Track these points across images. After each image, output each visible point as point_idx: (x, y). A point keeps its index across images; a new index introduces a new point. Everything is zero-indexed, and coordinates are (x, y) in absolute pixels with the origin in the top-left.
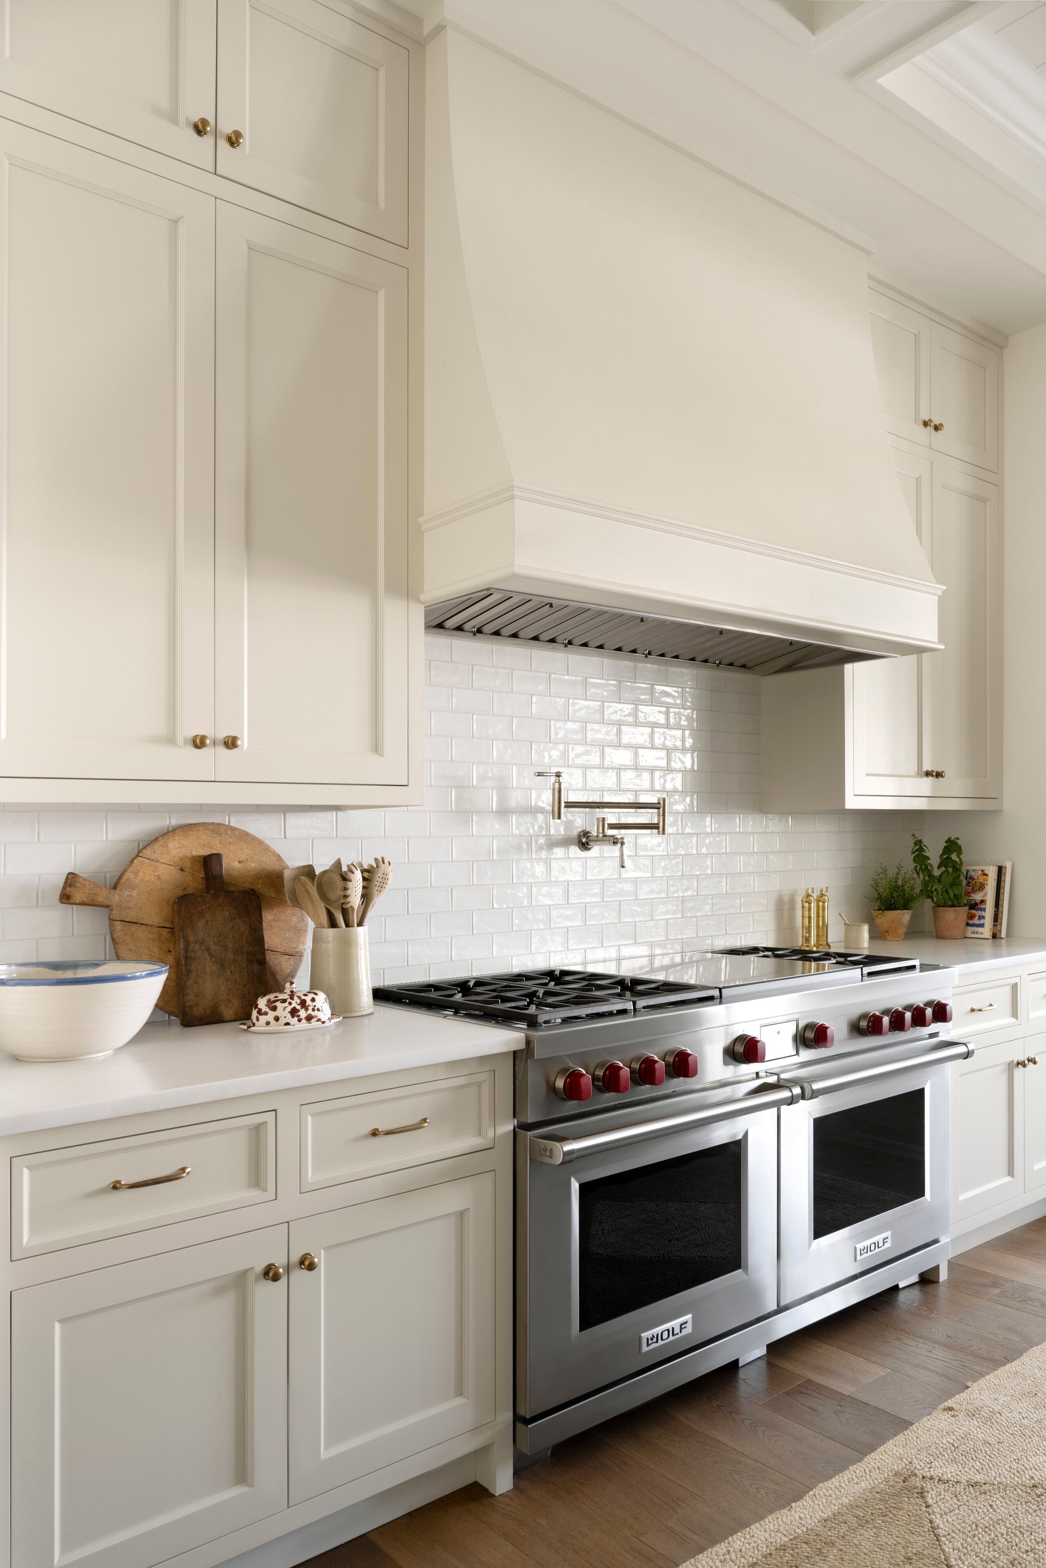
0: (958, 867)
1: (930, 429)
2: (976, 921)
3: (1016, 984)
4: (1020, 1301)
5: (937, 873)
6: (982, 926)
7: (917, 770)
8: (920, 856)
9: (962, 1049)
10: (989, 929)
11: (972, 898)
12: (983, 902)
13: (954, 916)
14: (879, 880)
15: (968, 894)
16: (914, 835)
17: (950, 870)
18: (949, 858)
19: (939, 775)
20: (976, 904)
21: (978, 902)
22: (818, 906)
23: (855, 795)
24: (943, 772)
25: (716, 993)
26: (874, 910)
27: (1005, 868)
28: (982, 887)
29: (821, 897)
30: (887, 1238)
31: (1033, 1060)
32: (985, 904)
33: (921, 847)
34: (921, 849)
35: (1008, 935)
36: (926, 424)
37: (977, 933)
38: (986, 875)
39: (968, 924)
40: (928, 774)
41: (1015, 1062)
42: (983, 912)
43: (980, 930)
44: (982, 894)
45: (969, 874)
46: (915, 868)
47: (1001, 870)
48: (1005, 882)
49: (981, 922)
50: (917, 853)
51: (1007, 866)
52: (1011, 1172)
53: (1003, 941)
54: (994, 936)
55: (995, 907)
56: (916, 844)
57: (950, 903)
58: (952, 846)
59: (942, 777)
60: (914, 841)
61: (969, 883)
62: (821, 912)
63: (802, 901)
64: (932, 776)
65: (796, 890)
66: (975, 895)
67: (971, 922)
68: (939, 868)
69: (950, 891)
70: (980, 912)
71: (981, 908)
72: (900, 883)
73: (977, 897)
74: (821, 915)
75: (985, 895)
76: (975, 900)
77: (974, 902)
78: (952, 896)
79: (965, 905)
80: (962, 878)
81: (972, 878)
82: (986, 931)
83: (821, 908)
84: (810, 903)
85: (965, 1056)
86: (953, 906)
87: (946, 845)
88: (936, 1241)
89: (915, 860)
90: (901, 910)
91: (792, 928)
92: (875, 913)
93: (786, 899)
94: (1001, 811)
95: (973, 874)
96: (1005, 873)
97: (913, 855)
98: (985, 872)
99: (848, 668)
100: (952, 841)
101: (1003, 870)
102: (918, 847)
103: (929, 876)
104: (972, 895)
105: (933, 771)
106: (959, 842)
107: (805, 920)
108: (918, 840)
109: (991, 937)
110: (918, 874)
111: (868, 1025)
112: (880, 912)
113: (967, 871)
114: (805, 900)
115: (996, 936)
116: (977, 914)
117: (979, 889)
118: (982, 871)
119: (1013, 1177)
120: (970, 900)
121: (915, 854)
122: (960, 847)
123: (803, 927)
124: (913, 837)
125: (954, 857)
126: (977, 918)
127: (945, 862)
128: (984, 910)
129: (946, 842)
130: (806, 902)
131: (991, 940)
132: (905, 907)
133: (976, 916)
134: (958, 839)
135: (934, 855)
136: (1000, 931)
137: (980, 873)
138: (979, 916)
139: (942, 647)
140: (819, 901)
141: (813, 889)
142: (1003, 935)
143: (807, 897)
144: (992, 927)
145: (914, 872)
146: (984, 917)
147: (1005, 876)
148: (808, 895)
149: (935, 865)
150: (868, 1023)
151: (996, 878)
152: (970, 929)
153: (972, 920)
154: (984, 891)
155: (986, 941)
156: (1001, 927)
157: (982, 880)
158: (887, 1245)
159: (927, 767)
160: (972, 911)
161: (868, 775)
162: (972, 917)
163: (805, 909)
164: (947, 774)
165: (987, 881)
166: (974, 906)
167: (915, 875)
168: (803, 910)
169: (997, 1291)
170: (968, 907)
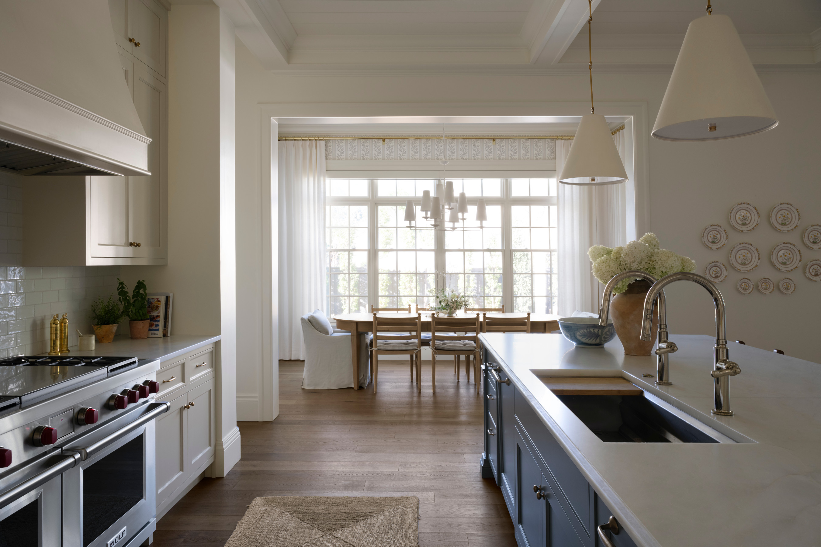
0: (144, 297)
1: (132, 44)
2: (154, 328)
3: (184, 363)
4: (195, 542)
5: (132, 301)
6: (158, 330)
7: (125, 242)
8: (122, 291)
9: (164, 407)
10: (162, 332)
11: (151, 315)
12: (158, 316)
13: (142, 326)
14: (96, 306)
15: (149, 312)
16: (118, 279)
17: (140, 299)
18: (139, 292)
19: (138, 245)
20: (154, 318)
21: (155, 317)
22: (61, 326)
23: (91, 257)
24: (139, 243)
25: (17, 400)
26: (94, 325)
27: (170, 297)
28: (157, 308)
29: (63, 320)
30: (124, 531)
31: (192, 404)
32: (159, 318)
33: (123, 286)
34: (123, 288)
35: (171, 334)
36: (131, 40)
37: (155, 334)
38: (160, 301)
39: (150, 330)
40: (131, 244)
41: (184, 407)
42: (158, 322)
43: (156, 332)
44: (157, 312)
45: (150, 301)
46: (120, 298)
47: (167, 298)
48: (169, 305)
49: (157, 328)
50: (121, 289)
51: (171, 296)
52: (182, 469)
53: (169, 338)
54: (165, 335)
55: (165, 319)
56: (120, 284)
57: (140, 318)
58: (140, 285)
59: (139, 246)
60: (119, 282)
61: (149, 306)
62: (63, 329)
63: (51, 324)
64: (134, 246)
65: (45, 316)
66: (153, 313)
67: (151, 328)
68: (133, 298)
69: (140, 311)
70: (156, 322)
71: (157, 320)
72: (110, 308)
73: (155, 314)
74: (63, 331)
75: (159, 312)
76: (153, 315)
77: (153, 317)
78: (141, 314)
79: (147, 319)
80: (146, 303)
81: (151, 303)
82: (160, 333)
83: (63, 327)
84: (56, 324)
85: (166, 411)
86: (141, 320)
87: (137, 284)
88: (148, 523)
89: (119, 294)
90: (112, 324)
91: (43, 342)
92: (95, 327)
93: (38, 322)
94: (167, 265)
95: (152, 301)
96: (170, 300)
97: (118, 291)
98: (159, 300)
99: (88, 178)
100: (141, 282)
101: (169, 299)
102: (121, 286)
103: (128, 303)
104: (151, 313)
105: (134, 243)
106: (145, 283)
107: (52, 336)
108: (121, 282)
109: (162, 336)
110: (121, 302)
111: (115, 403)
112: (99, 326)
113: (149, 299)
114: (53, 322)
115: (165, 336)
116: (154, 323)
117: (155, 309)
118: (157, 299)
119: (183, 471)
120: (150, 315)
121: (120, 290)
122: (145, 286)
123: (51, 340)
124: (118, 280)
125: (142, 291)
126: (155, 326)
127: (137, 294)
128: (159, 321)
129: (137, 283)
130: (54, 324)
131: (162, 338)
132: (114, 322)
133: (154, 325)
134: (144, 281)
135: (130, 290)
136: (167, 332)
137: (156, 300)
138: (156, 325)
139: (150, 174)
140: (62, 323)
141: (57, 315)
142: (169, 335)
143: (54, 321)
144: (163, 330)
145: (119, 301)
146: (158, 325)
147: (169, 301)
148: (55, 320)
149: (131, 297)
150: (115, 402)
151: (165, 303)
152: (151, 332)
153: (152, 327)
154: (158, 311)
155: (160, 339)
156: (168, 330)
157: (157, 304)
158: (124, 535)
159: (131, 240)
160: (152, 322)
161: (99, 245)
162: (151, 325)
163: (52, 328)
164: (142, 245)
165: (160, 304)
166: (154, 319)
167: (120, 303)
168: (51, 329)
169: (182, 540)
170: (149, 320)
